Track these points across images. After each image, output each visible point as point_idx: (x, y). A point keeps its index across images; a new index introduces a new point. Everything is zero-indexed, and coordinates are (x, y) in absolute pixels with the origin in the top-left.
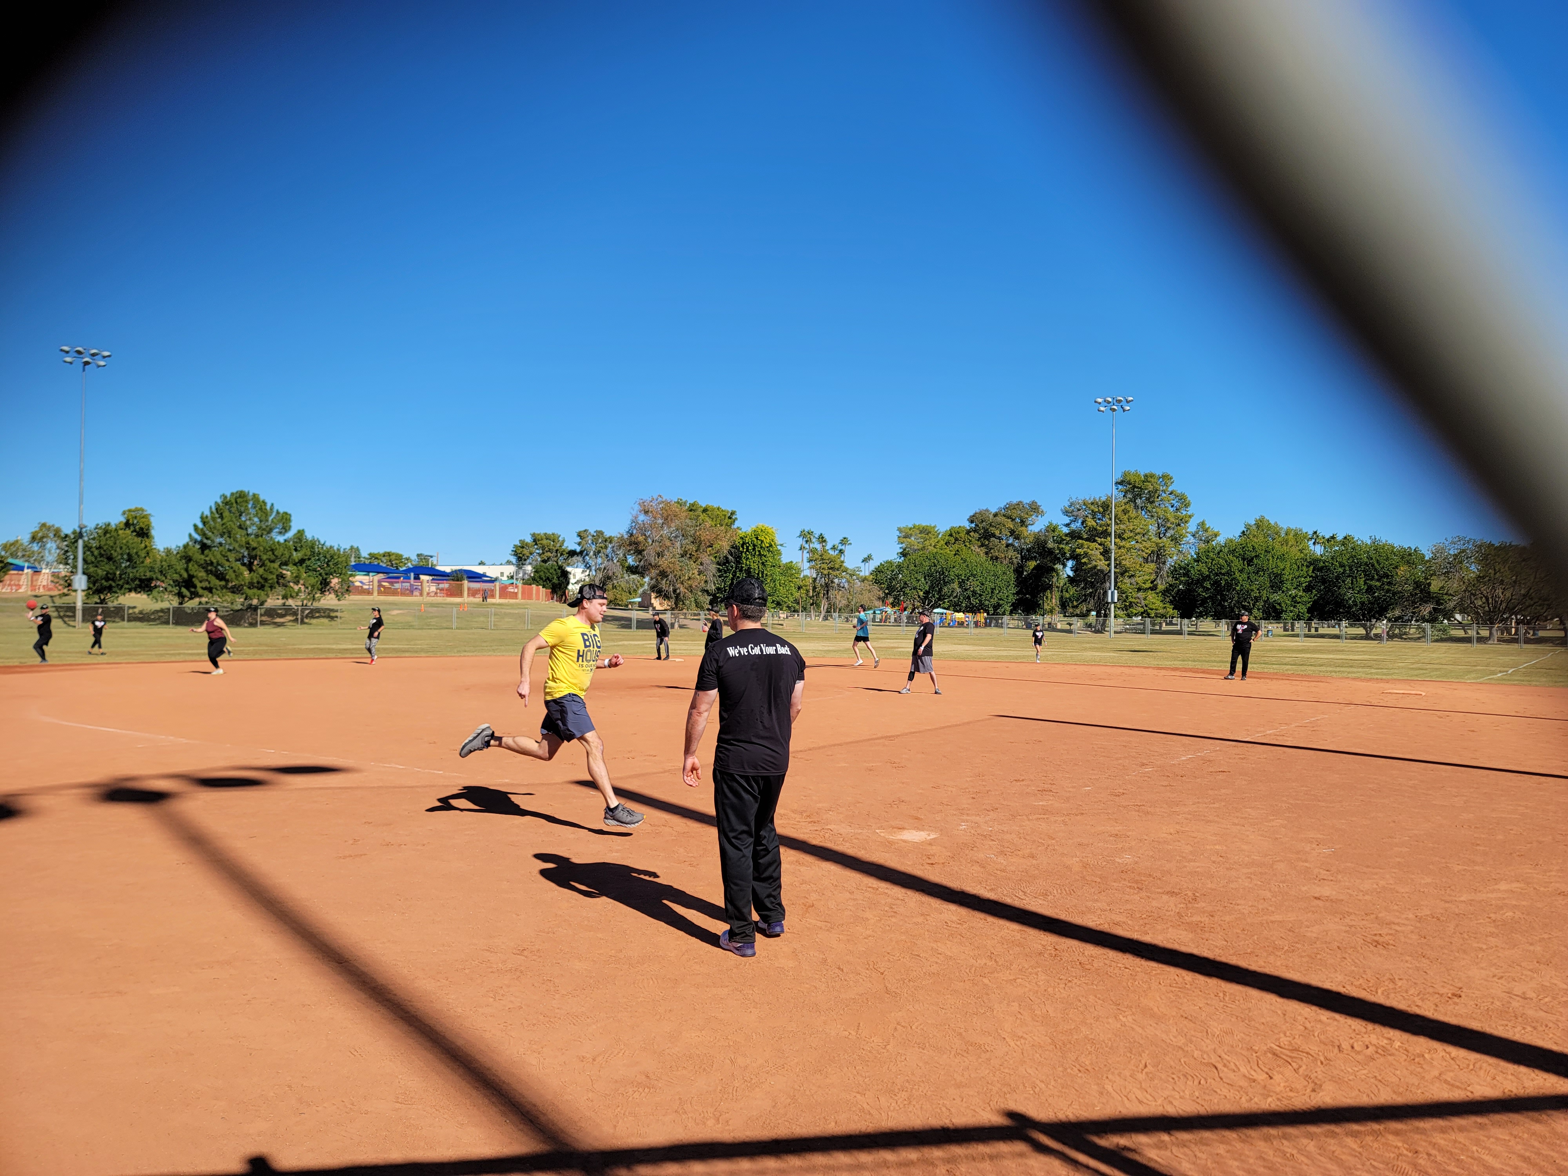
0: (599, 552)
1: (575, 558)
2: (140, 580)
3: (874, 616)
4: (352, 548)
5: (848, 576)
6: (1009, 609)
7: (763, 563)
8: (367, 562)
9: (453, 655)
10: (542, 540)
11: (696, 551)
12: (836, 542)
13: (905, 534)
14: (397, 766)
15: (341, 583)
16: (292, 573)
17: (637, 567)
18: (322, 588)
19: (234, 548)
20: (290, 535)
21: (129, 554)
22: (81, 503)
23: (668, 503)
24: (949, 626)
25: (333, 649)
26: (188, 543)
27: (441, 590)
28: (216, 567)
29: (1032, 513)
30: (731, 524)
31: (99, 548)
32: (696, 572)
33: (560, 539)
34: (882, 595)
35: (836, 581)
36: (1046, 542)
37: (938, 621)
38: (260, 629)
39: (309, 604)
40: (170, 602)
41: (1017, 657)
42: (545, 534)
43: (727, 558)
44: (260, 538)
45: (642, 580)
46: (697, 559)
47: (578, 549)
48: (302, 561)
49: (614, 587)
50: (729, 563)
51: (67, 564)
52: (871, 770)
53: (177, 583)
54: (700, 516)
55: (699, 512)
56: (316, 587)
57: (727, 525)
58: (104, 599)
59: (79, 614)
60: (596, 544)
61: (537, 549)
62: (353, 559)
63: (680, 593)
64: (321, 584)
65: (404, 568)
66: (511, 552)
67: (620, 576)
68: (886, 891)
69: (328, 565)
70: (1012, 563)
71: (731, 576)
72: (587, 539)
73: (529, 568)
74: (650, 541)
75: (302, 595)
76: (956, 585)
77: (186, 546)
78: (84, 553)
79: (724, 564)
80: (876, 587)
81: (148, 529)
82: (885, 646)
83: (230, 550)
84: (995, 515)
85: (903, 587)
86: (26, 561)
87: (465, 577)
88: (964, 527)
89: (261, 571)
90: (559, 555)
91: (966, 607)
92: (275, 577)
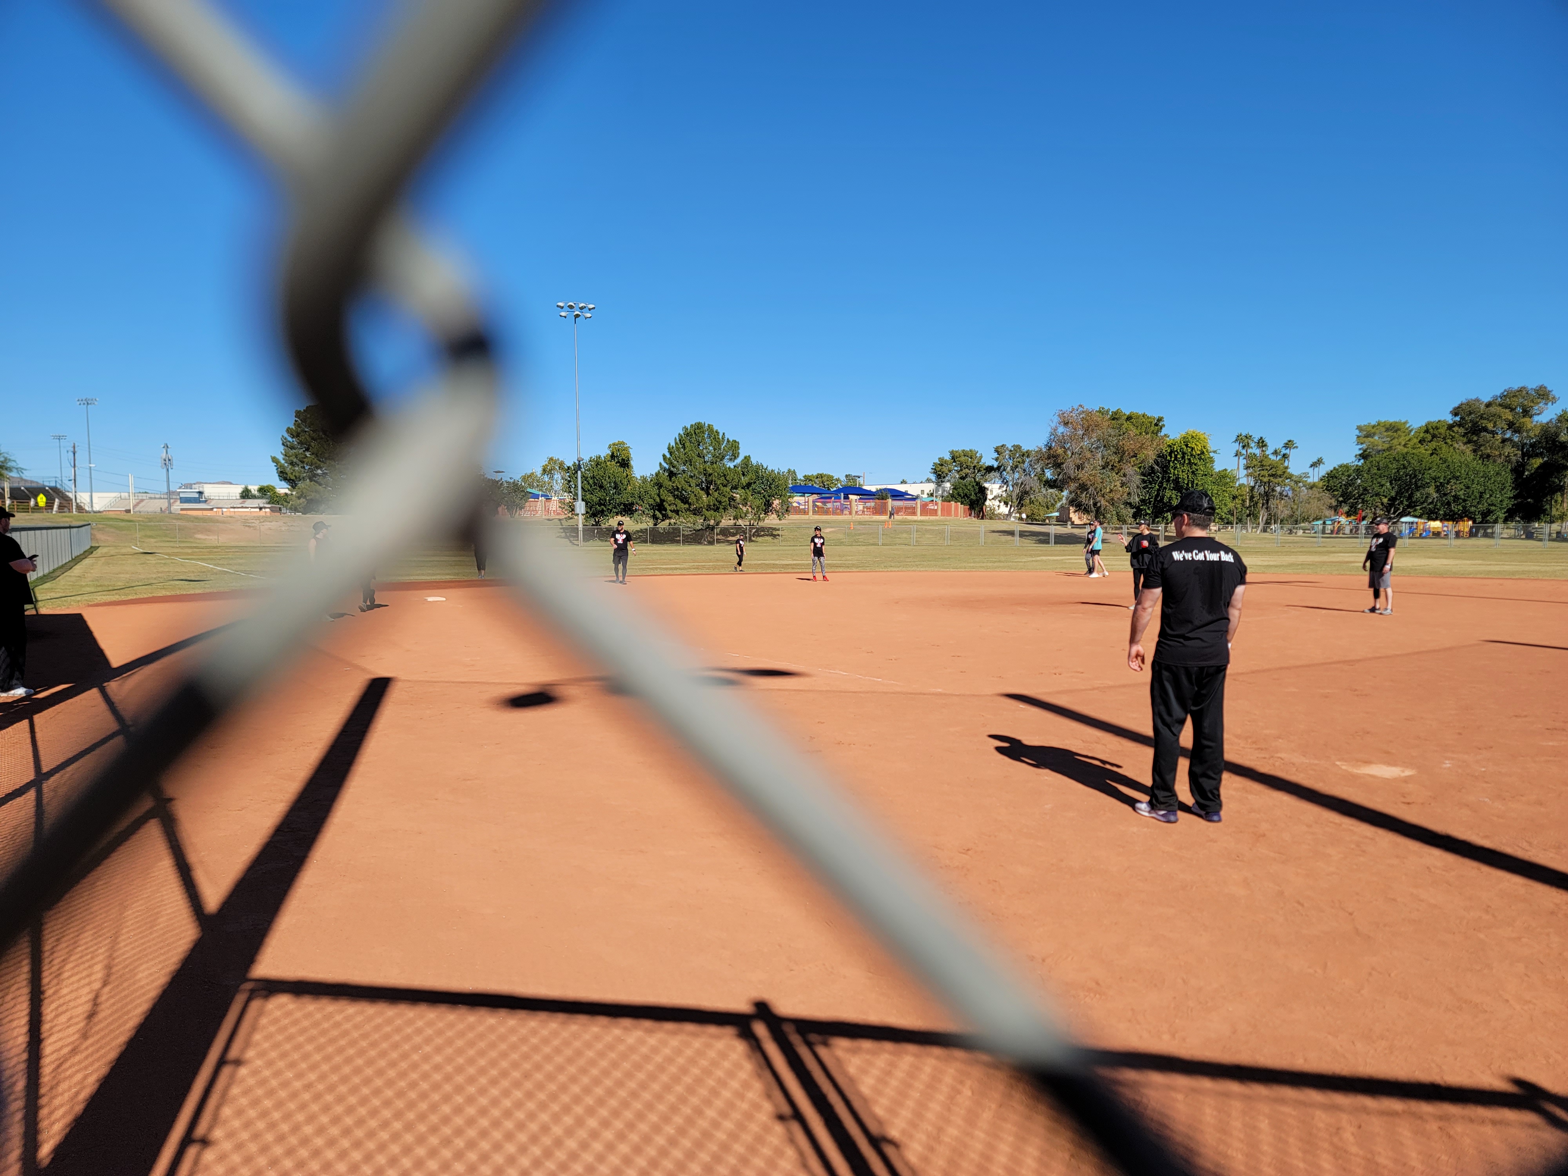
0: (1017, 467)
1: (992, 474)
2: (624, 505)
3: (1324, 528)
4: (789, 471)
5: (1292, 483)
6: (1502, 516)
7: (1193, 472)
8: (803, 484)
9: (881, 570)
10: (960, 457)
11: (1119, 462)
12: (1279, 445)
13: (1366, 433)
14: (841, 672)
15: (782, 504)
16: (741, 496)
17: (1055, 481)
18: (766, 509)
19: (694, 475)
20: (738, 461)
21: (615, 482)
22: (578, 439)
23: (1089, 413)
24: (1421, 536)
25: (777, 564)
26: (659, 471)
27: (867, 509)
28: (681, 493)
29: (1539, 400)
30: (1158, 431)
31: (593, 477)
32: (1118, 484)
33: (978, 455)
34: (1334, 503)
35: (1278, 489)
36: (1557, 435)
37: (1407, 531)
38: (717, 547)
39: (755, 524)
40: (647, 523)
41: (1514, 573)
42: (963, 451)
43: (1152, 468)
44: (715, 465)
45: (1060, 494)
46: (1120, 470)
47: (996, 464)
48: (749, 485)
49: (1031, 502)
50: (1154, 474)
51: (571, 492)
52: (1326, 697)
53: (652, 507)
54: (1123, 424)
55: (1122, 420)
56: (761, 508)
57: (1153, 432)
58: (599, 521)
59: (581, 534)
60: (1014, 459)
61: (956, 466)
62: (790, 482)
63: (1100, 506)
64: (765, 505)
65: (835, 489)
66: (930, 470)
67: (1037, 490)
68: (1352, 828)
69: (770, 487)
70: (1509, 461)
71: (1157, 487)
72: (1004, 454)
73: (948, 485)
74: (1069, 453)
75: (750, 516)
76: (1431, 490)
77: (657, 475)
78: (582, 482)
79: (1150, 474)
80: (1327, 494)
81: (628, 460)
82: (1338, 560)
83: (691, 477)
84: (1488, 405)
85: (1362, 494)
86: (540, 490)
87: (889, 495)
88: (1444, 421)
89: (716, 494)
90: (976, 471)
91: (1445, 515)
92: (727, 499)
